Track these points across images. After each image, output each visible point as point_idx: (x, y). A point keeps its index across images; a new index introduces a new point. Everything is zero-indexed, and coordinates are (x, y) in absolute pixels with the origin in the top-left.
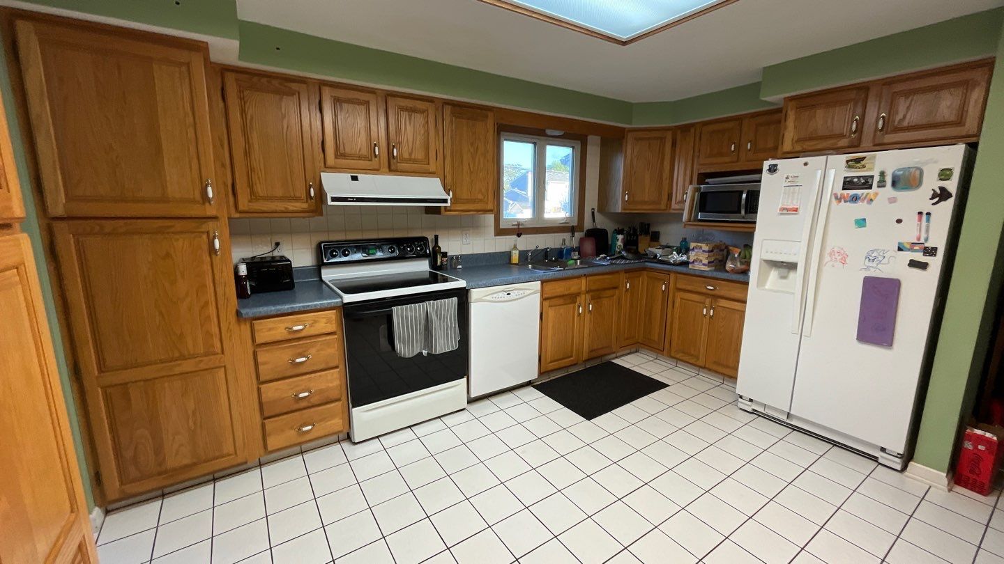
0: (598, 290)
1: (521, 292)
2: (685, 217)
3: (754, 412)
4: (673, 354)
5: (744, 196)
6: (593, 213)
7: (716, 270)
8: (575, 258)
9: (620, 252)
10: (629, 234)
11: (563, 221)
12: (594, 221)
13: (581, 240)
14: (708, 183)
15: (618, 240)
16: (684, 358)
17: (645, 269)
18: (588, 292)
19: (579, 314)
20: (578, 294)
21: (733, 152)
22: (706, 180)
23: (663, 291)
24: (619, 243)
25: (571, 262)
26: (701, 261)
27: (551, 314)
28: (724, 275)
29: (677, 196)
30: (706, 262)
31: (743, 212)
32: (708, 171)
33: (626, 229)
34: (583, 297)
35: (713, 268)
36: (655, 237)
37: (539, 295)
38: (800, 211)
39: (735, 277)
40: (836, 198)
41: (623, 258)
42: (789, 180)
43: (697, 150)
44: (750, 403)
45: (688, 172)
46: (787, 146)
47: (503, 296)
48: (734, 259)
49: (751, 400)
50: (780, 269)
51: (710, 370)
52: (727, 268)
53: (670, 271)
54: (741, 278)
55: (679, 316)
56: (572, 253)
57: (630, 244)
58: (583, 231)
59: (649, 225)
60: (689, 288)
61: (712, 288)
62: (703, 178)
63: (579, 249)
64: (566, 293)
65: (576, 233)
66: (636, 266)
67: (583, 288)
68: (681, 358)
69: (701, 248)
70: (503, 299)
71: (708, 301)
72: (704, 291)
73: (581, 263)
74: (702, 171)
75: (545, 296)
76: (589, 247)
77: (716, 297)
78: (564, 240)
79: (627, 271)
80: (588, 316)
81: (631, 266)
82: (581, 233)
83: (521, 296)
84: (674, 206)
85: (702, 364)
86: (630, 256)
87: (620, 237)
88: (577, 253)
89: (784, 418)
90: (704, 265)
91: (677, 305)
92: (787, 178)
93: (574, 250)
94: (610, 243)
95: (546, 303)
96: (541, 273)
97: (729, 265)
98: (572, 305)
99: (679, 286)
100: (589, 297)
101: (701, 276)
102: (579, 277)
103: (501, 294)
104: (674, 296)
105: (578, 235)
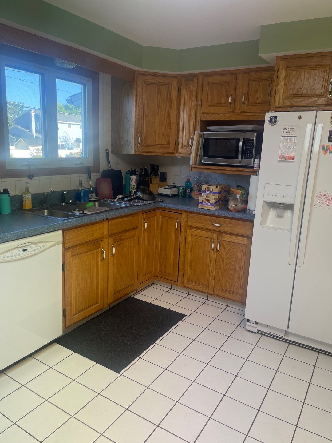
0: (120, 233)
1: (41, 245)
2: (192, 161)
3: (259, 332)
4: (186, 284)
5: (241, 143)
6: (107, 154)
7: (220, 209)
8: (93, 199)
9: (135, 193)
10: (141, 175)
11: (78, 162)
12: (109, 162)
13: (98, 182)
14: (209, 131)
15: (132, 181)
16: (196, 287)
17: (158, 209)
18: (110, 236)
19: (103, 259)
20: (101, 239)
21: (230, 103)
22: (209, 128)
23: (176, 229)
24: (133, 184)
25: (90, 204)
26: (209, 201)
27: (74, 263)
28: (229, 214)
29: (183, 140)
30: (212, 202)
31: (240, 157)
32: (209, 119)
33: (138, 170)
34: (106, 240)
35: (218, 207)
36: (163, 178)
37: (60, 246)
38: (295, 159)
39: (237, 215)
40: (323, 148)
41: (139, 198)
42: (285, 131)
43: (199, 98)
44: (255, 325)
45: (193, 119)
46: (279, 101)
47: (18, 253)
48: (236, 200)
49: (256, 323)
50: (278, 209)
51: (218, 296)
52: (230, 208)
53: (182, 211)
54: (242, 216)
55: (191, 251)
56: (90, 195)
57: (143, 184)
58: (99, 172)
59: (158, 166)
60: (198, 225)
61: (218, 225)
62: (206, 125)
63: (96, 190)
64: (89, 239)
65: (92, 174)
66: (153, 206)
67: (106, 233)
68: (193, 287)
69: (212, 190)
70: (17, 257)
71: (215, 236)
72: (211, 227)
73: (100, 205)
74: (204, 119)
75: (67, 245)
76: (106, 188)
77: (221, 233)
78: (81, 182)
79: (144, 212)
80: (111, 259)
81: (149, 207)
82: (97, 174)
83: (40, 250)
84: (180, 150)
85: (210, 291)
86: (145, 197)
87: (134, 178)
88: (94, 194)
89: (282, 335)
90: (211, 204)
91: (189, 240)
92: (285, 129)
93: (92, 192)
94: (124, 183)
95: (68, 254)
96: (61, 220)
97: (231, 205)
98: (95, 251)
99: (191, 223)
100: (111, 240)
101: (209, 214)
102: (101, 222)
103: (15, 252)
104: (186, 232)
105: (95, 176)
